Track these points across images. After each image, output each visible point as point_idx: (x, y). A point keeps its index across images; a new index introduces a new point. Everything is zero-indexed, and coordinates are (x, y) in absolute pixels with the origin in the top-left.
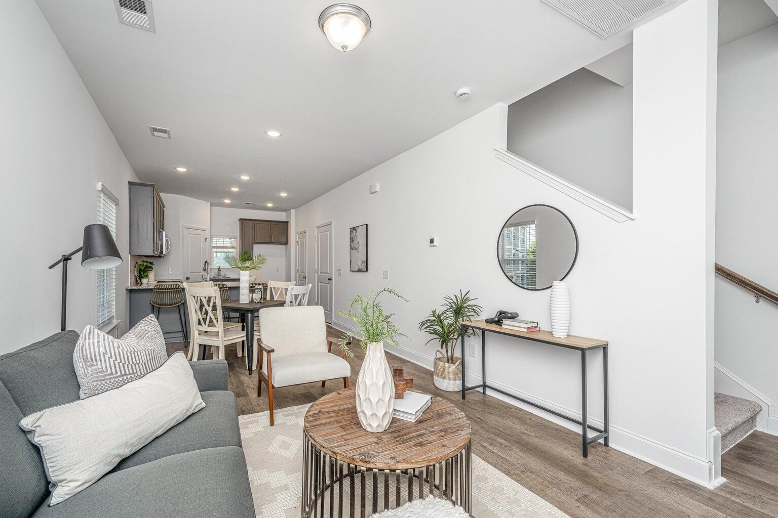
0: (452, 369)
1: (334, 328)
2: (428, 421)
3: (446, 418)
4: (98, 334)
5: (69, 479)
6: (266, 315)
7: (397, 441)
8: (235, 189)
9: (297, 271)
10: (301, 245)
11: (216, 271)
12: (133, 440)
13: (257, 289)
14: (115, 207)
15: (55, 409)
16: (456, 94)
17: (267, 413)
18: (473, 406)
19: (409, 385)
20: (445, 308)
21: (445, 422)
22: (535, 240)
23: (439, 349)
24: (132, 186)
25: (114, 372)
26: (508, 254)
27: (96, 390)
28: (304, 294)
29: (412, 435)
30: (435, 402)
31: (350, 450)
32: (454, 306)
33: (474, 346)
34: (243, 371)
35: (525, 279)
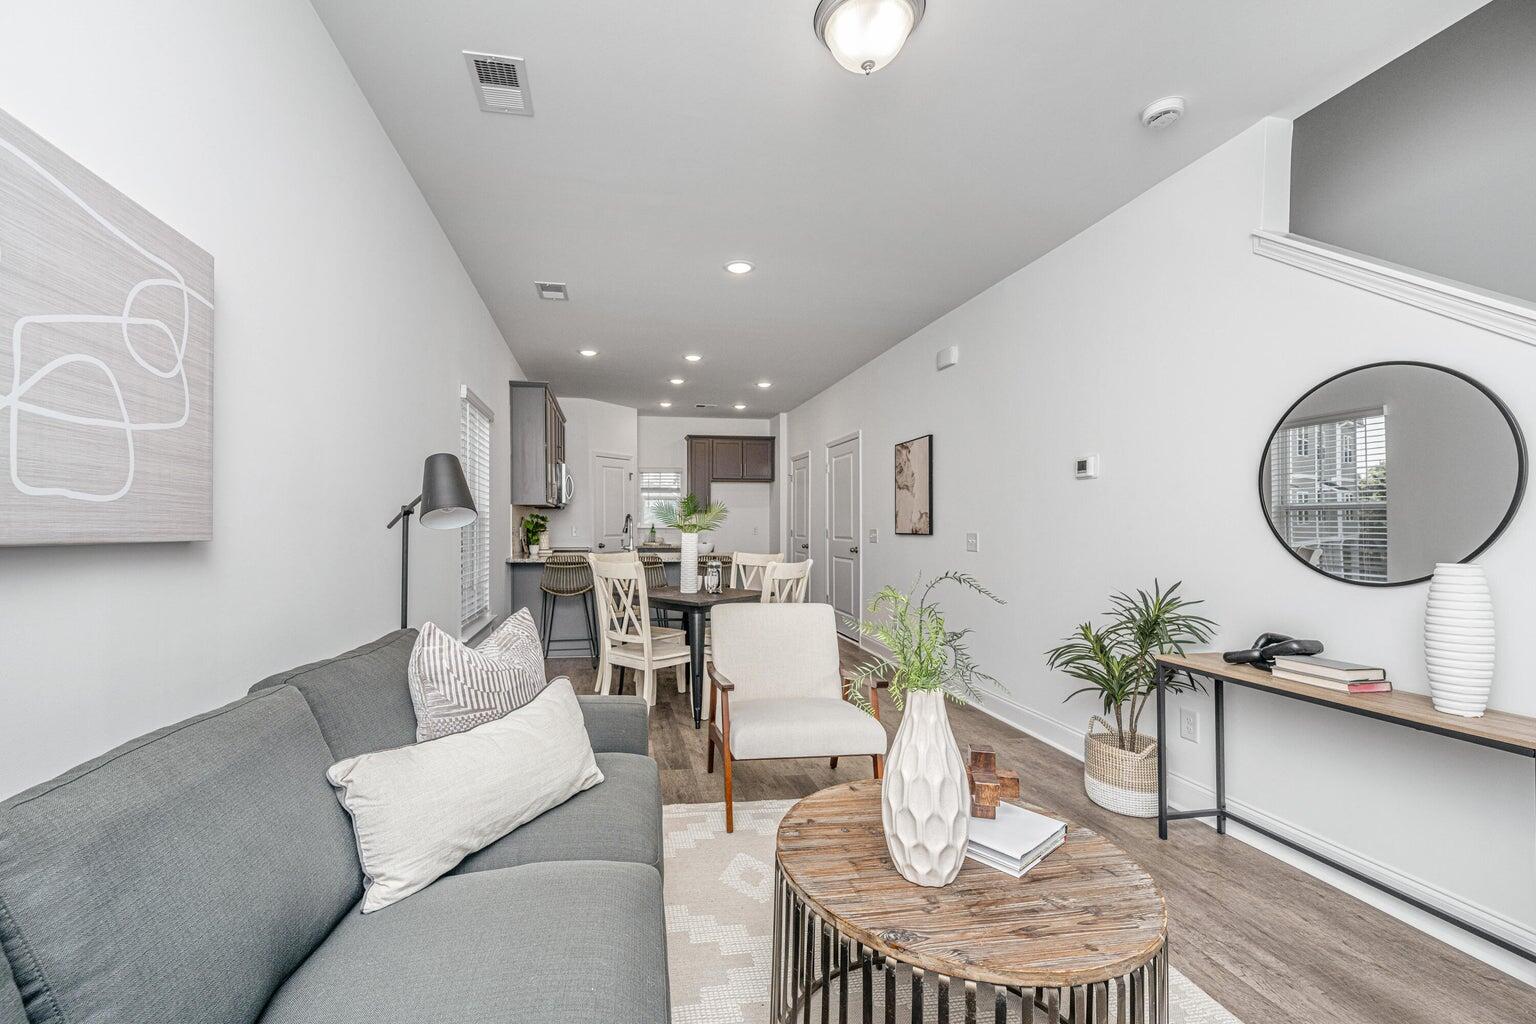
0: (1134, 763)
1: (863, 650)
2: (1054, 881)
3: (1099, 881)
4: (441, 638)
5: (388, 875)
6: (722, 617)
7: (973, 915)
8: (677, 382)
9: (791, 533)
10: (800, 482)
11: (648, 533)
12: (483, 825)
13: (712, 567)
14: (488, 425)
15: (374, 756)
16: (1141, 116)
17: (722, 805)
18: (1188, 859)
19: (1009, 791)
20: (1113, 621)
21: (1097, 891)
22: (1384, 457)
23: (1101, 714)
24: (514, 389)
25: (462, 704)
26: (1303, 493)
27: (438, 730)
28: (798, 580)
29: (1009, 906)
30: (1074, 838)
31: (864, 915)
32: (1138, 617)
33: (1194, 716)
34: (684, 720)
35: (1355, 556)
